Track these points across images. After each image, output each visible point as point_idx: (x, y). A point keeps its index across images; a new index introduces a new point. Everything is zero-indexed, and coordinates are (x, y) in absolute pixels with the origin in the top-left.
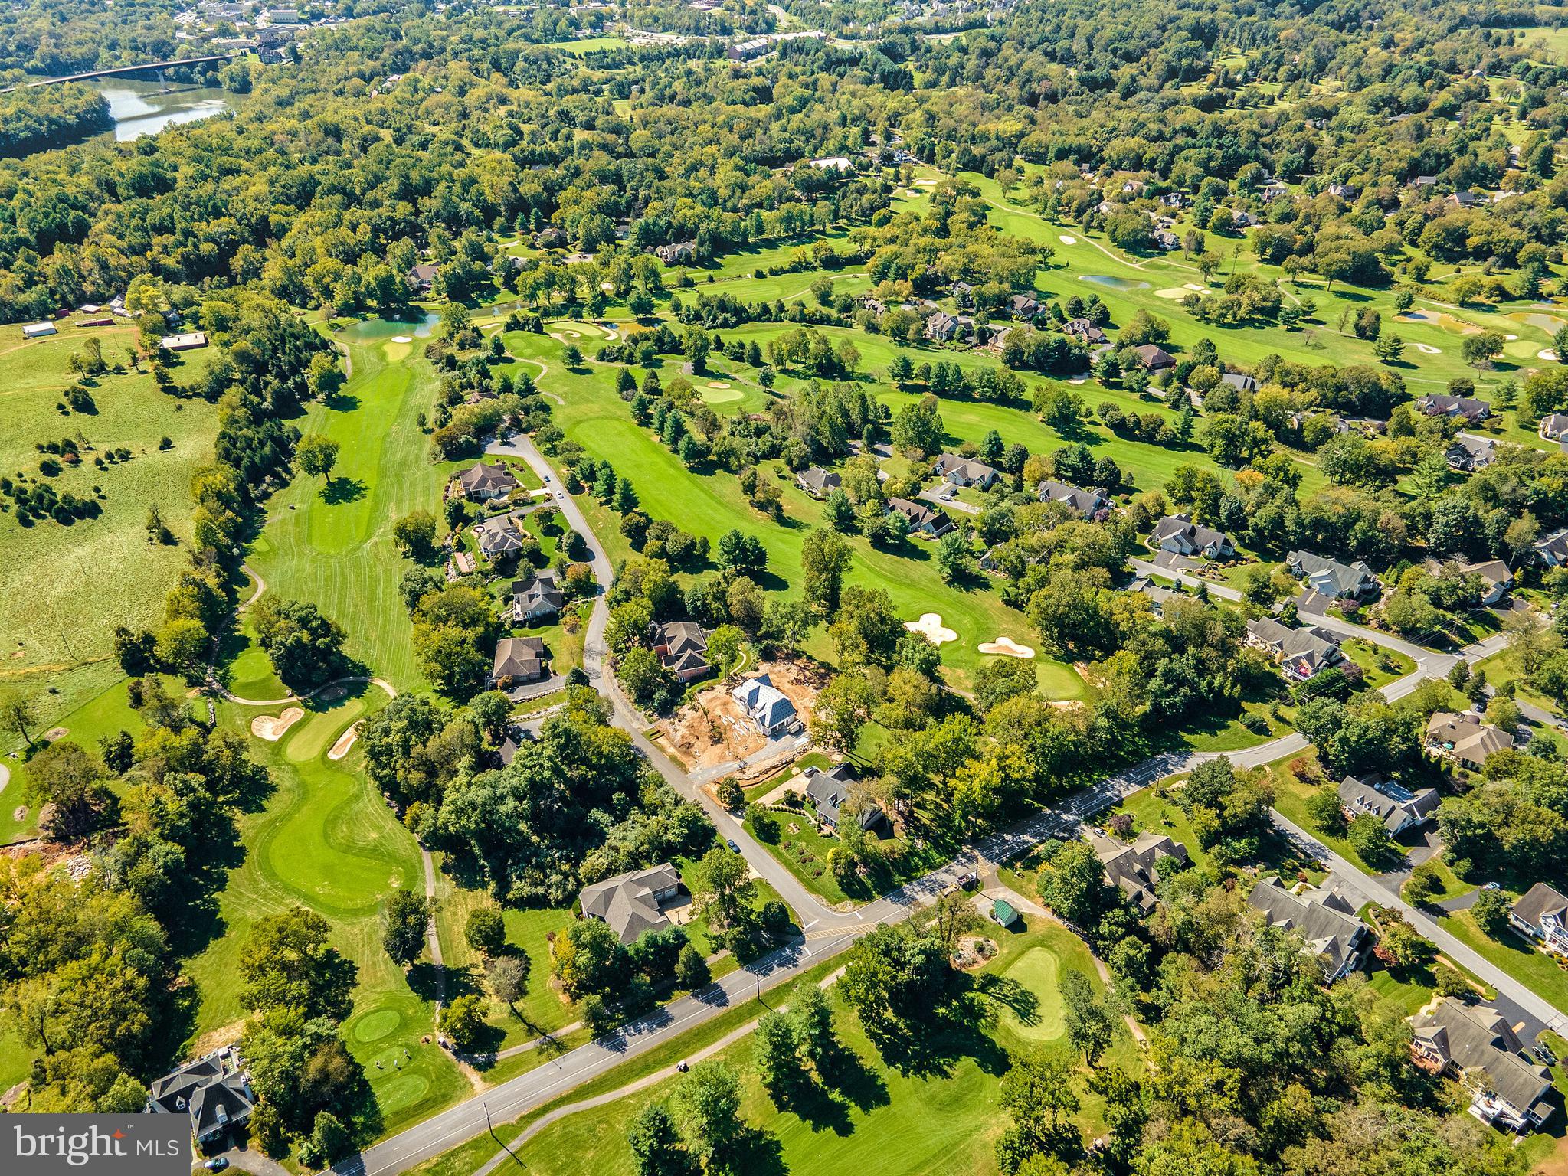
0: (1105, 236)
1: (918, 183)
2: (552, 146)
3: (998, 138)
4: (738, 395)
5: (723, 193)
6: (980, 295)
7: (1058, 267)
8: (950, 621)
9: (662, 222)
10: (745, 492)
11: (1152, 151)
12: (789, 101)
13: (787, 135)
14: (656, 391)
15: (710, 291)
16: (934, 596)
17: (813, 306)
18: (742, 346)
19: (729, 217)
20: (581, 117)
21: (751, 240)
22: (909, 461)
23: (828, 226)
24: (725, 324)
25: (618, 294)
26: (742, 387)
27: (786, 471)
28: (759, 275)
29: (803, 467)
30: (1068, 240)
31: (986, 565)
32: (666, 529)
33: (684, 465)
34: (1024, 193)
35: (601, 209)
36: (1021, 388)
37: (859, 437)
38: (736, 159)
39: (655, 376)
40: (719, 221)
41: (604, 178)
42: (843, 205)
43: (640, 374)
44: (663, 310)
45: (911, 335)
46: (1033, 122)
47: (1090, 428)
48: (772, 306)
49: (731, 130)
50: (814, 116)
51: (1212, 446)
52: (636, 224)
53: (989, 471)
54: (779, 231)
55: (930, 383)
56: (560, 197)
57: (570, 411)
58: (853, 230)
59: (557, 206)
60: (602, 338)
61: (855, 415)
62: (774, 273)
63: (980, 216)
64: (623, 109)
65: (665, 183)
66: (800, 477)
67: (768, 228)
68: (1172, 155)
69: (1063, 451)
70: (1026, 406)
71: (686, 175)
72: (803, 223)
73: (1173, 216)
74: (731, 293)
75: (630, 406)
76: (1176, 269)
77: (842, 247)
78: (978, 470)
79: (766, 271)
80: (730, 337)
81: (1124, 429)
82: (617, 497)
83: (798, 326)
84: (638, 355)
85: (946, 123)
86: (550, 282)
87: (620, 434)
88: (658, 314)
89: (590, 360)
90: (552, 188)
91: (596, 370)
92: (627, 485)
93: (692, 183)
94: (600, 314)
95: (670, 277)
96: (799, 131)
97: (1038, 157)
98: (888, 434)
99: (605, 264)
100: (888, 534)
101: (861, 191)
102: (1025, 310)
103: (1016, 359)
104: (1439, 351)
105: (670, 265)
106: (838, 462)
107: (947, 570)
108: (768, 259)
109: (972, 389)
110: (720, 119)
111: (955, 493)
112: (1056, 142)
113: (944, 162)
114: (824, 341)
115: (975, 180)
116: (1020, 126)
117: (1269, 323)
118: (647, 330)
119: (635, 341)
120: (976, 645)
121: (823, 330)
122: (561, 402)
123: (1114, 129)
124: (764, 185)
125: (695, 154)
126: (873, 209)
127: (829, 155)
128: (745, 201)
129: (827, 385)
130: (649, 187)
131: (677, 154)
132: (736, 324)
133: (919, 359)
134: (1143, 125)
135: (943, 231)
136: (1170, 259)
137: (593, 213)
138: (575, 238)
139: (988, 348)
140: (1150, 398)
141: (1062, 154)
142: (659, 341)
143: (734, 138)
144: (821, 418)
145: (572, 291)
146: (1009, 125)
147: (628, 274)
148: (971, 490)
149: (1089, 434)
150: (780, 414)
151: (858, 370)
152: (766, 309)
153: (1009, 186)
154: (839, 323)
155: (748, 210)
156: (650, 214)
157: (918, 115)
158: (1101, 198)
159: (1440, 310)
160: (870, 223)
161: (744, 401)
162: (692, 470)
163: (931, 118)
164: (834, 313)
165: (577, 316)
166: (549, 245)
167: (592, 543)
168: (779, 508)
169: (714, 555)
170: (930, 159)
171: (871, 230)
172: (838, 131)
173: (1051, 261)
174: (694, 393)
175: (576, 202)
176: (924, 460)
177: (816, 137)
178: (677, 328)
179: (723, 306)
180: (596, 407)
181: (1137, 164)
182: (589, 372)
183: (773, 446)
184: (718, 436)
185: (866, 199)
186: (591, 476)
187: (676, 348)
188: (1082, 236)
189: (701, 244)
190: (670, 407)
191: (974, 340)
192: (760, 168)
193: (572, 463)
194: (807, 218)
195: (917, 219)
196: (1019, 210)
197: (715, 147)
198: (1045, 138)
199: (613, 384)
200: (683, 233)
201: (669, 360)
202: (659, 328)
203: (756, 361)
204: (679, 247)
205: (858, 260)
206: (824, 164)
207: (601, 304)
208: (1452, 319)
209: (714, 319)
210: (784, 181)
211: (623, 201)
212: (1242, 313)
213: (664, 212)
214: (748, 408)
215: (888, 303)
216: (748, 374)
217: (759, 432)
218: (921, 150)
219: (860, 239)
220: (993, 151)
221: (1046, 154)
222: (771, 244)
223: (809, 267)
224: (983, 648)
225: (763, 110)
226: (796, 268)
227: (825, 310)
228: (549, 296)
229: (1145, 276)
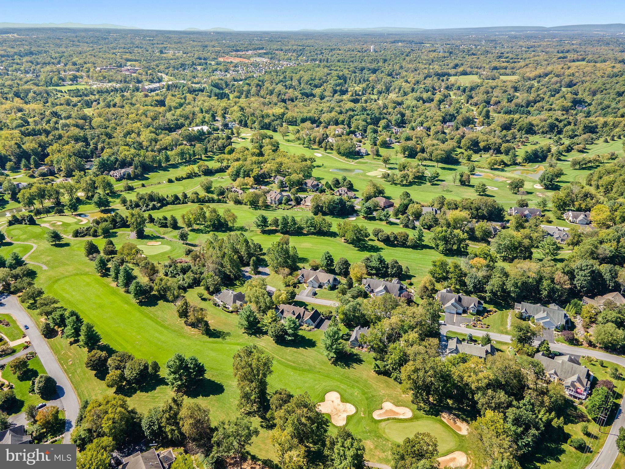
0: (334, 152)
1: (243, 135)
2: (47, 127)
3: (274, 115)
4: (167, 248)
5: (145, 144)
6: (290, 180)
7: (318, 166)
8: (346, 396)
9: (112, 158)
10: (181, 316)
11: (341, 118)
12: (174, 104)
13: (175, 117)
14: (113, 252)
15: (143, 191)
16: (328, 376)
17: (203, 194)
18: (165, 219)
19: (150, 154)
20: (64, 115)
21: (163, 165)
22: (281, 276)
23: (203, 156)
24: (154, 208)
25: (88, 198)
26: (169, 243)
27: (206, 295)
28: (170, 181)
29: (217, 291)
30: (318, 154)
31: (353, 345)
32: (126, 358)
33: (134, 301)
34: (292, 137)
35: (74, 154)
36: (330, 226)
37: (248, 265)
38: (151, 128)
39: (111, 243)
40: (145, 156)
41: (77, 139)
42: (209, 146)
43: (101, 243)
44: (116, 204)
45: (260, 203)
46: (287, 109)
47: (370, 243)
48: (180, 196)
49: (146, 117)
50: (187, 110)
51: (437, 245)
52: (96, 161)
53: (331, 277)
54: (178, 160)
55: (279, 228)
56: (49, 150)
57: (52, 273)
58: (216, 157)
59: (48, 155)
60: (76, 223)
61: (243, 252)
62: (178, 179)
63: (276, 148)
64: (88, 112)
65: (113, 140)
66: (215, 298)
67: (172, 158)
68: (350, 118)
69: (368, 259)
70: (334, 235)
71: (125, 136)
72: (190, 155)
73: (360, 142)
74: (155, 191)
75: (94, 264)
76: (370, 163)
77: (213, 165)
78: (325, 278)
79: (174, 179)
80: (157, 215)
81: (389, 241)
82: (82, 338)
83: (197, 205)
84: (100, 231)
85: (248, 111)
86: (42, 195)
87: (88, 284)
88: (112, 206)
89: (67, 237)
90: (44, 146)
91: (72, 243)
92: (90, 328)
93: (128, 139)
94: (76, 209)
95: (118, 186)
96: (181, 116)
97: (293, 122)
98: (264, 260)
99: (78, 182)
100: (286, 333)
101: (217, 139)
102: (313, 186)
103: (318, 210)
104: (497, 189)
105: (119, 180)
106: (238, 283)
107: (332, 354)
108: (173, 173)
109: (302, 228)
110: (140, 112)
111: (315, 294)
112: (300, 116)
113: (253, 126)
114: (214, 211)
115: (269, 133)
116: (282, 111)
117: (422, 183)
118: (105, 216)
119: (98, 223)
120: (370, 413)
121: (212, 205)
122: (45, 267)
123: (322, 110)
124: (166, 139)
125: (129, 127)
126: (224, 147)
127: (197, 125)
128: (158, 147)
129: (222, 236)
130: (103, 142)
131: (118, 128)
132: (161, 207)
133: (270, 216)
134: (333, 108)
135: (261, 154)
136: (366, 159)
137: (70, 156)
138: (60, 170)
139: (301, 206)
140: (391, 224)
141: (304, 120)
142: (114, 221)
143: (149, 120)
144: (223, 256)
145: (57, 198)
146: (278, 110)
147: (93, 186)
148: (323, 290)
149: (372, 246)
150: (196, 257)
151: (237, 225)
152: (176, 198)
153: (285, 134)
154: (219, 201)
155: (160, 151)
156: (105, 155)
157: (236, 108)
158: (327, 136)
159: (485, 172)
160: (224, 153)
161: (171, 251)
162: (141, 303)
163: (242, 109)
164: (215, 197)
165: (60, 212)
166: (43, 175)
167: (62, 380)
168: (206, 324)
169: (164, 373)
170: (246, 125)
171: (226, 156)
172: (200, 115)
173: (315, 164)
174: (138, 251)
175: (59, 151)
176: (291, 274)
177: (190, 118)
178: (124, 212)
179: (152, 198)
180: (70, 268)
181: (337, 123)
182: (67, 245)
183: (195, 279)
184: (157, 278)
185: (220, 142)
186: (62, 322)
187: (124, 224)
188: (324, 152)
189: (136, 168)
190: (123, 262)
191: (293, 203)
192: (164, 132)
193: (48, 314)
194: (191, 152)
195: (248, 149)
196: (292, 144)
197: (139, 124)
198: (295, 115)
199: (83, 252)
200: (124, 164)
201: (121, 232)
202: (113, 214)
203: (175, 226)
204: (123, 171)
205: (222, 170)
206: (196, 129)
207: (75, 204)
208: (492, 175)
209: (147, 206)
210: (177, 136)
211: (89, 150)
212: (410, 179)
213: (113, 154)
214: (174, 256)
215: (243, 189)
216: (172, 235)
217: (184, 271)
218: (241, 122)
219: (221, 161)
220: (273, 121)
221: (296, 121)
222: (175, 166)
223: (197, 175)
224: (377, 415)
225: (161, 109)
226: (190, 176)
227: (210, 195)
228: (42, 203)
229: (358, 167)
